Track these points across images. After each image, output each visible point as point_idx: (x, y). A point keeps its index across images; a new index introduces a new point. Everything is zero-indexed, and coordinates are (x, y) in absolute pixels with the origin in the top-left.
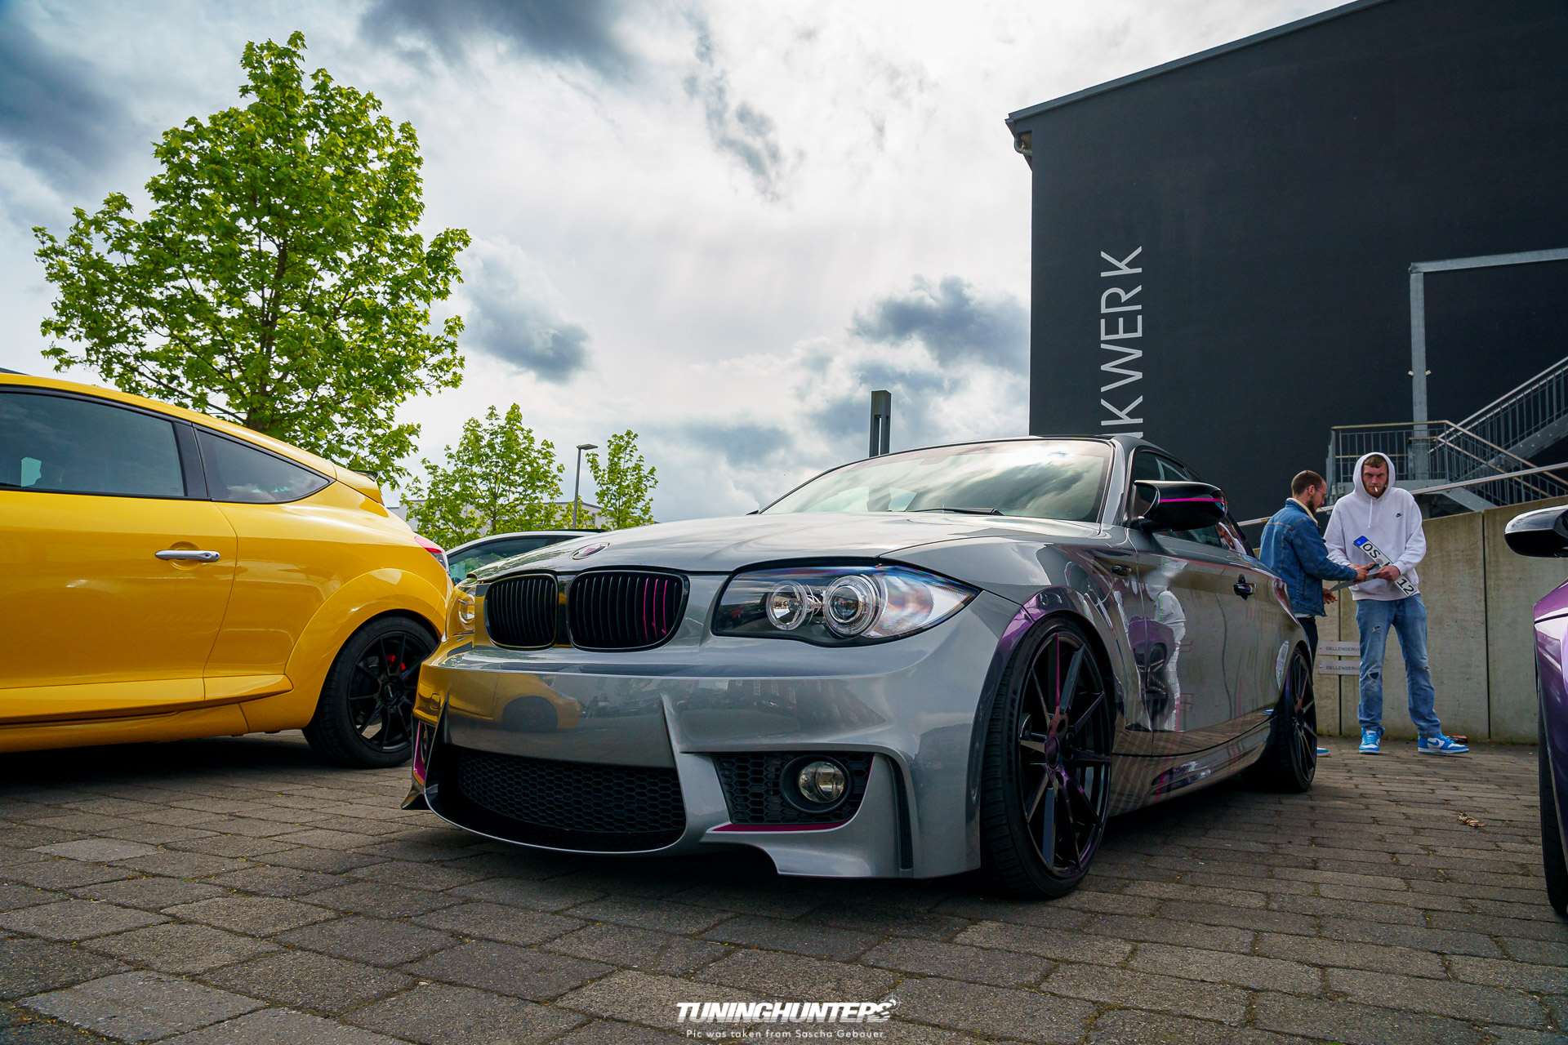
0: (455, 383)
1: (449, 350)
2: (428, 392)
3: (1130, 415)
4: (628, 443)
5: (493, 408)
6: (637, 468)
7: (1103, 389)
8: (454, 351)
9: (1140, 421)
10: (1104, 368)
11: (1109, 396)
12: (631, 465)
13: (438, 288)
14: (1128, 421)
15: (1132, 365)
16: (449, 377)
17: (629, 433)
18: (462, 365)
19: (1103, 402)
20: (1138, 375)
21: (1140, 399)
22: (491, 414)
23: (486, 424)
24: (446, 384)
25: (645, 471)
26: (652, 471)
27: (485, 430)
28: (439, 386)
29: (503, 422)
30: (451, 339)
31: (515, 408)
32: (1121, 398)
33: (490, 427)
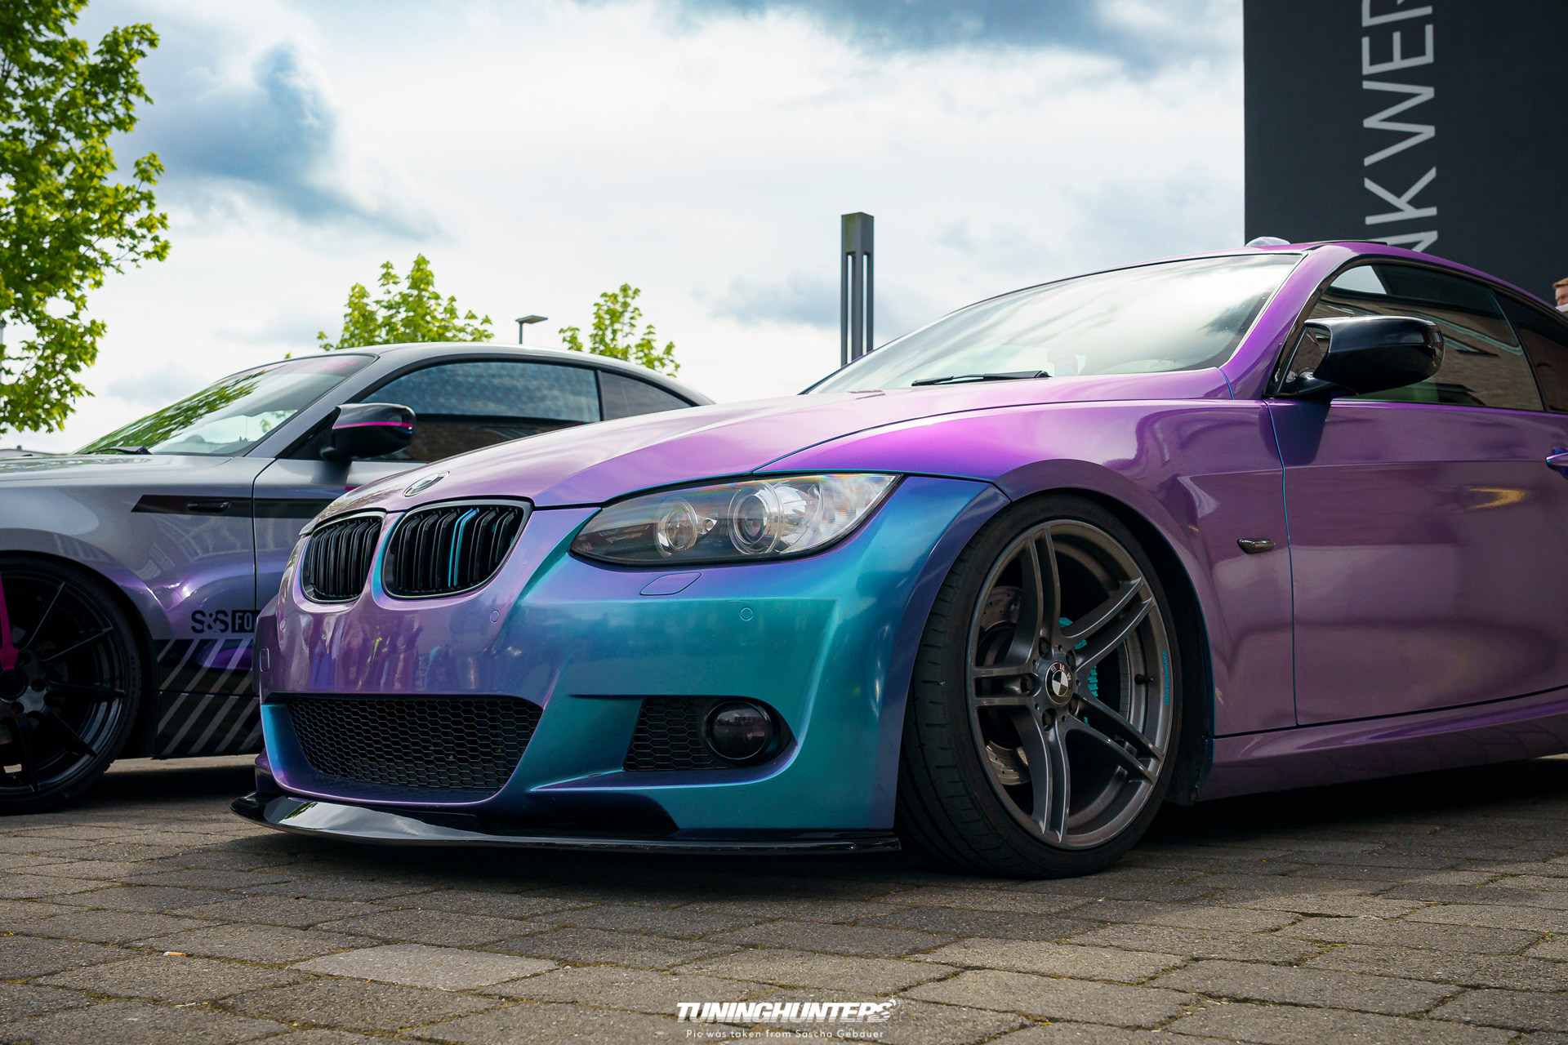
0: (160, 253)
1: (144, 204)
2: (118, 271)
3: (1415, 202)
4: (625, 305)
5: (387, 266)
6: (646, 345)
7: (1369, 161)
8: (151, 206)
9: (1432, 211)
10: (1372, 122)
11: (1379, 173)
12: (634, 341)
13: (116, 117)
14: (1411, 213)
15: (1415, 115)
16: (148, 245)
17: (625, 289)
18: (164, 226)
19: (1369, 185)
20: (1427, 132)
21: (1431, 174)
22: (386, 276)
23: (377, 294)
24: (148, 255)
25: (658, 351)
26: (669, 349)
27: (378, 302)
28: (134, 260)
29: (404, 287)
30: (145, 187)
31: (420, 263)
32: (1397, 175)
33: (386, 298)
